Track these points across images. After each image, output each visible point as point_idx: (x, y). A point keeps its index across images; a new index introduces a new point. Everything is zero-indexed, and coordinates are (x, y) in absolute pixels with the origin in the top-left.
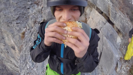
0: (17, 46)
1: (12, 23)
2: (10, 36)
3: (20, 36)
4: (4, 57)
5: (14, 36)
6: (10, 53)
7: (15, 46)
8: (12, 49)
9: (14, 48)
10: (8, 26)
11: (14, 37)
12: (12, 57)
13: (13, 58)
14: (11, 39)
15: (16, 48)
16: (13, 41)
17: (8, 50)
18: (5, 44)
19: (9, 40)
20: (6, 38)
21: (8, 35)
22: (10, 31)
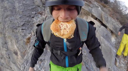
0: (20, 51)
1: (17, 29)
2: (14, 41)
3: (24, 41)
4: (4, 64)
5: (18, 41)
6: (12, 58)
7: (18, 51)
8: (14, 55)
9: (16, 54)
10: (13, 31)
11: (17, 43)
12: (13, 63)
13: (15, 63)
14: (15, 44)
15: (19, 53)
16: (17, 46)
17: (10, 56)
18: (8, 49)
19: (12, 45)
20: (10, 43)
21: (11, 41)
22: (14, 36)
